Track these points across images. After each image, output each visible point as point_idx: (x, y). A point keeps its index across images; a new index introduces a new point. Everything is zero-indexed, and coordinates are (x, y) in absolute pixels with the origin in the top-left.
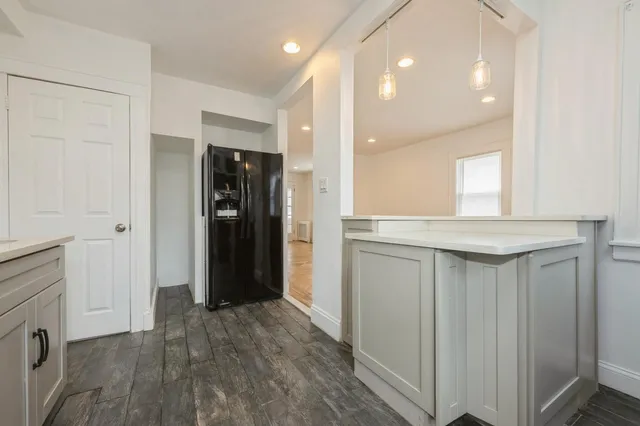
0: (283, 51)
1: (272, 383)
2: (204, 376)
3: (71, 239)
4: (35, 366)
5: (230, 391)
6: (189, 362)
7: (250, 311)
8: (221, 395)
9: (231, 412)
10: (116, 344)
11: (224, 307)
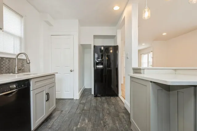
0: (113, 10)
1: (102, 122)
2: (85, 115)
3: (57, 73)
4: (46, 101)
5: (90, 120)
6: (83, 110)
7: (106, 99)
8: (87, 121)
9: (87, 126)
10: (69, 101)
11: (99, 96)
